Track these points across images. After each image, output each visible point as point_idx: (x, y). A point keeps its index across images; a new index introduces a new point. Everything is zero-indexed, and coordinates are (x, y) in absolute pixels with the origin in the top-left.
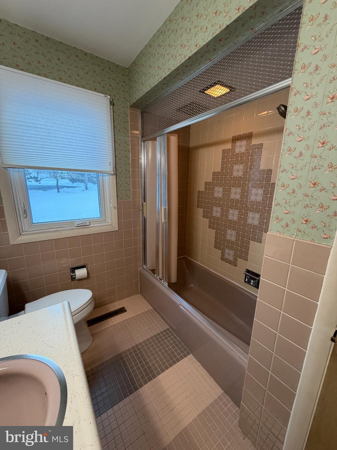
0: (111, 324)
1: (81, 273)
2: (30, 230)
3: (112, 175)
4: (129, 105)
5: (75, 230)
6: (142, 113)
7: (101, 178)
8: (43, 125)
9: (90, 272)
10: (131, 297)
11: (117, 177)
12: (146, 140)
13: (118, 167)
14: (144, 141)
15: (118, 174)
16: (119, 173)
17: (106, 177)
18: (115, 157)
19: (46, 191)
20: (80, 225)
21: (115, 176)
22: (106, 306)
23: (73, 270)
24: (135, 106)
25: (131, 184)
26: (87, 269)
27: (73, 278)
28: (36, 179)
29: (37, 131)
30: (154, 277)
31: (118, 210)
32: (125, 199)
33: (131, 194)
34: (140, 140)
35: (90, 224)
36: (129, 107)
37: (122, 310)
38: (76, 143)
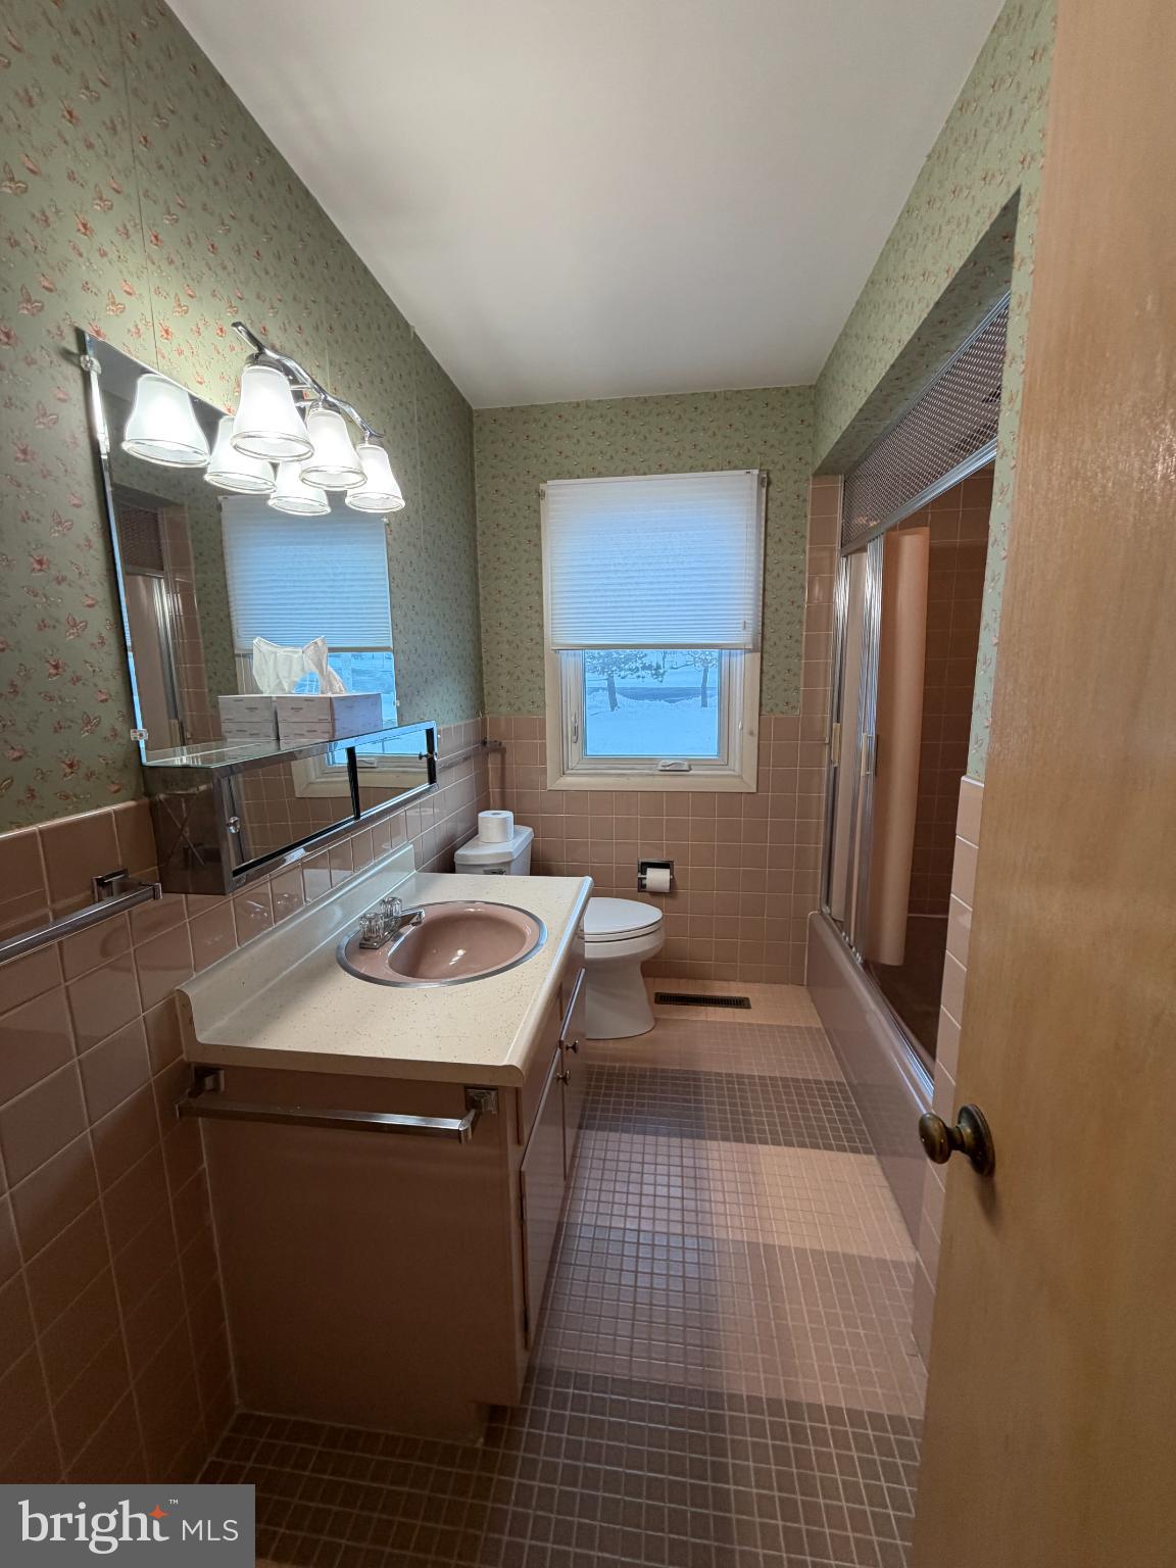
0: (702, 1017)
1: (657, 878)
2: (579, 767)
3: (750, 651)
4: (810, 471)
5: (657, 779)
6: (848, 484)
7: (725, 660)
8: (619, 564)
9: (678, 882)
10: (776, 987)
11: (764, 656)
12: (850, 554)
13: (768, 631)
14: (846, 556)
15: (766, 647)
16: (771, 646)
17: (739, 658)
18: (763, 609)
19: (674, 702)
20: (667, 768)
21: (759, 654)
22: (707, 982)
23: (644, 867)
24: (825, 471)
25: (802, 672)
26: (671, 873)
27: (642, 887)
28: (657, 671)
29: (608, 578)
30: (837, 937)
31: (759, 740)
32: (783, 713)
33: (801, 700)
34: (837, 553)
35: (691, 769)
36: (811, 478)
37: (741, 1003)
38: (674, 588)
